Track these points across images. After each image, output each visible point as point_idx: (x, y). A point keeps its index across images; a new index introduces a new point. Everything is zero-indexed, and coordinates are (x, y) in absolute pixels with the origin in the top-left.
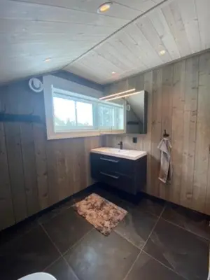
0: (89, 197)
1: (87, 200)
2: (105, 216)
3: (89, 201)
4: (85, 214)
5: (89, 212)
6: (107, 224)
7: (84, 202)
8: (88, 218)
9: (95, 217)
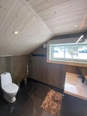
0: (59, 93)
1: (56, 93)
2: (50, 104)
3: (56, 94)
4: (48, 95)
5: (50, 96)
6: (47, 106)
7: (55, 92)
8: (47, 97)
9: (48, 100)
